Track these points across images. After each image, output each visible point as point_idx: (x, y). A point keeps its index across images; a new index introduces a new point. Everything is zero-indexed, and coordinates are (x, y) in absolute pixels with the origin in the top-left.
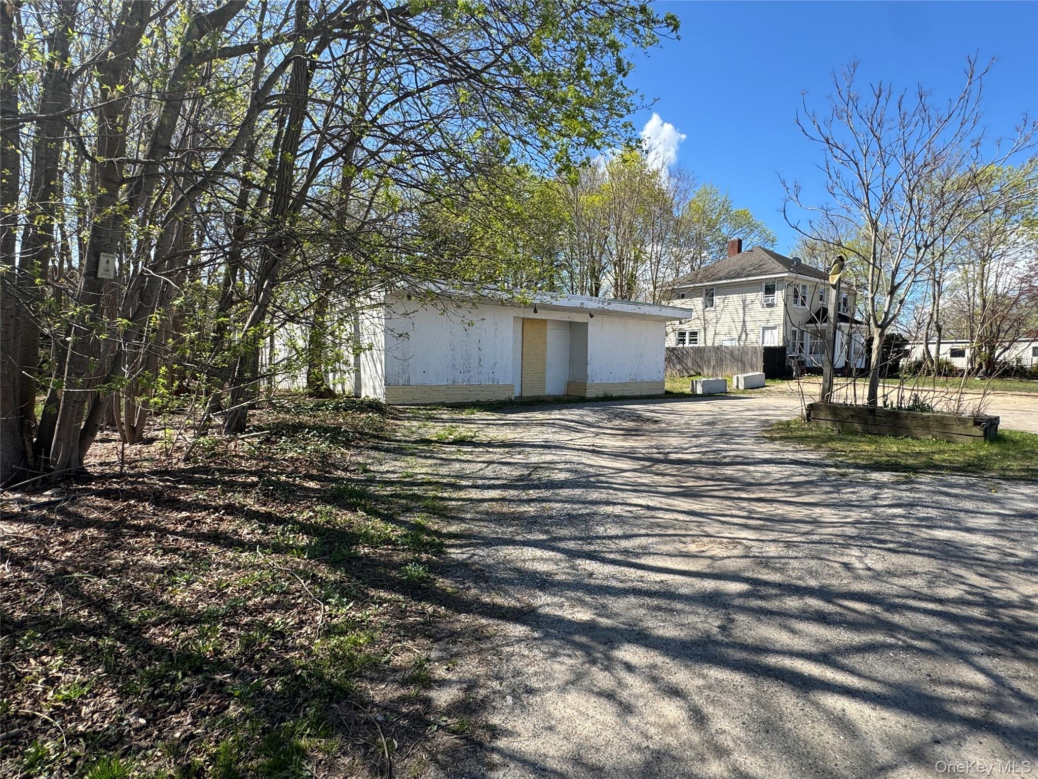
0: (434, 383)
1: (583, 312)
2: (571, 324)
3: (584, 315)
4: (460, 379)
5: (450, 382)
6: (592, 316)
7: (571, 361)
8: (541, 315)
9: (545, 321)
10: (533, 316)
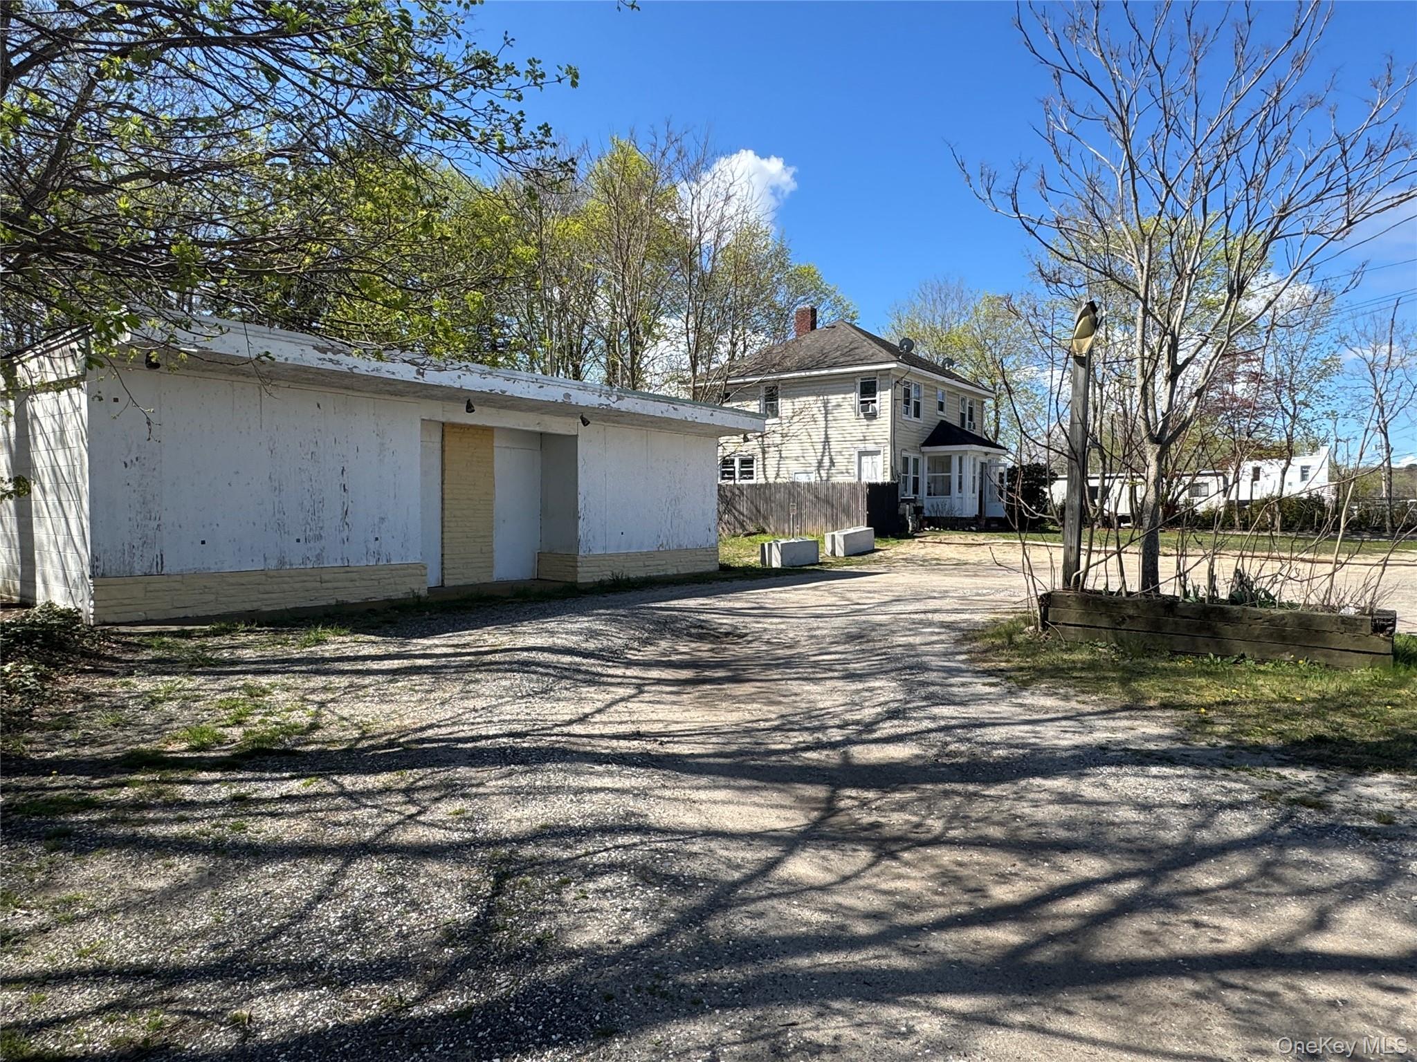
0: (229, 565)
1: (568, 414)
2: (543, 438)
3: (570, 420)
4: (296, 556)
5: (273, 564)
6: (585, 422)
7: (544, 512)
8: (482, 417)
9: (488, 431)
10: (463, 418)
